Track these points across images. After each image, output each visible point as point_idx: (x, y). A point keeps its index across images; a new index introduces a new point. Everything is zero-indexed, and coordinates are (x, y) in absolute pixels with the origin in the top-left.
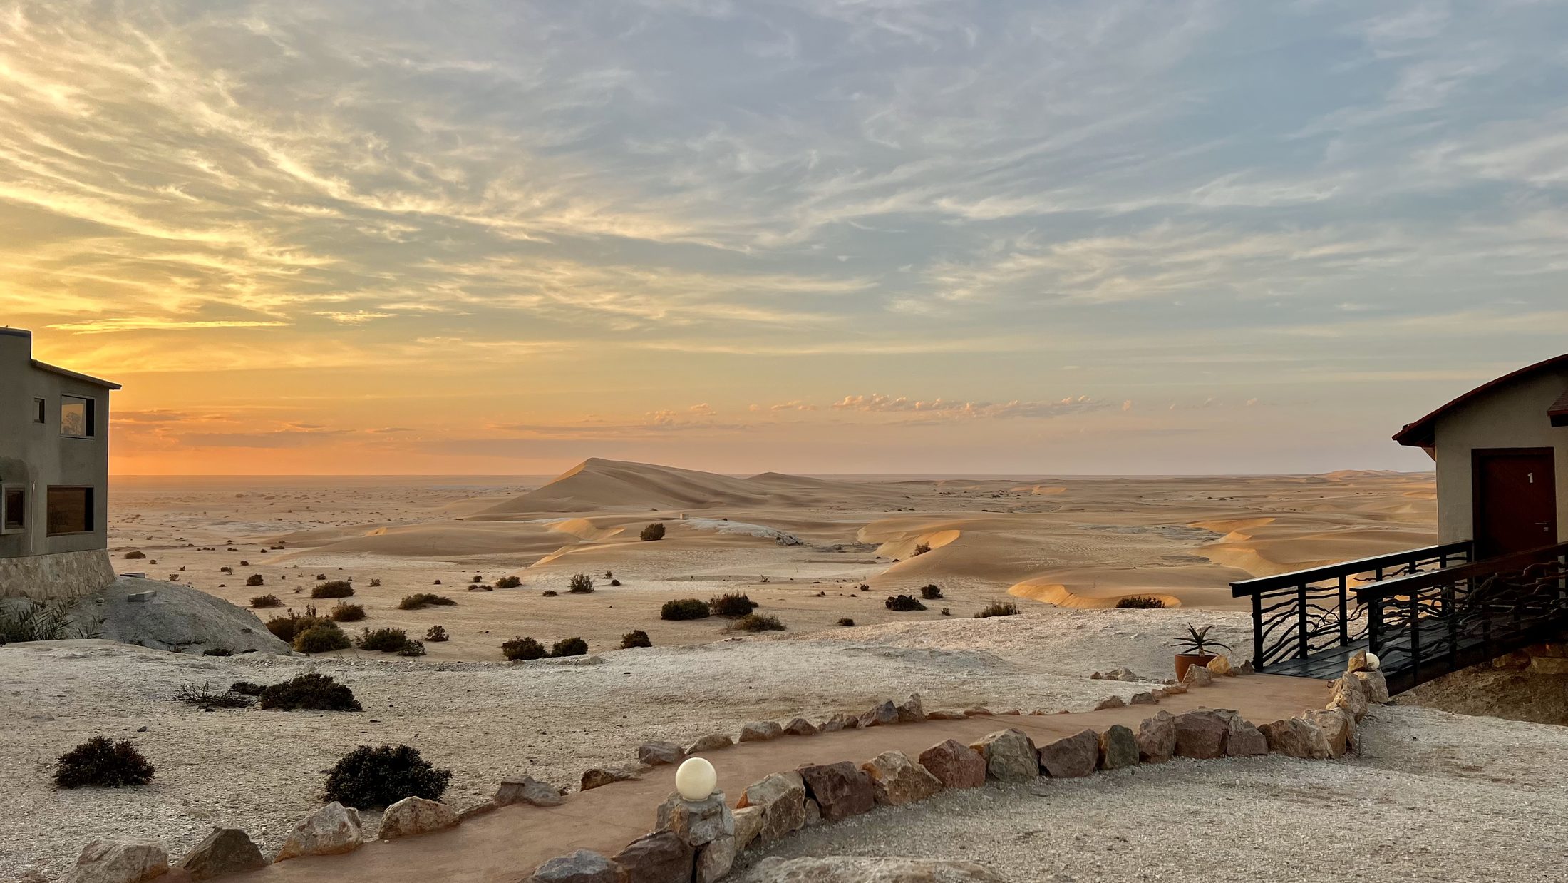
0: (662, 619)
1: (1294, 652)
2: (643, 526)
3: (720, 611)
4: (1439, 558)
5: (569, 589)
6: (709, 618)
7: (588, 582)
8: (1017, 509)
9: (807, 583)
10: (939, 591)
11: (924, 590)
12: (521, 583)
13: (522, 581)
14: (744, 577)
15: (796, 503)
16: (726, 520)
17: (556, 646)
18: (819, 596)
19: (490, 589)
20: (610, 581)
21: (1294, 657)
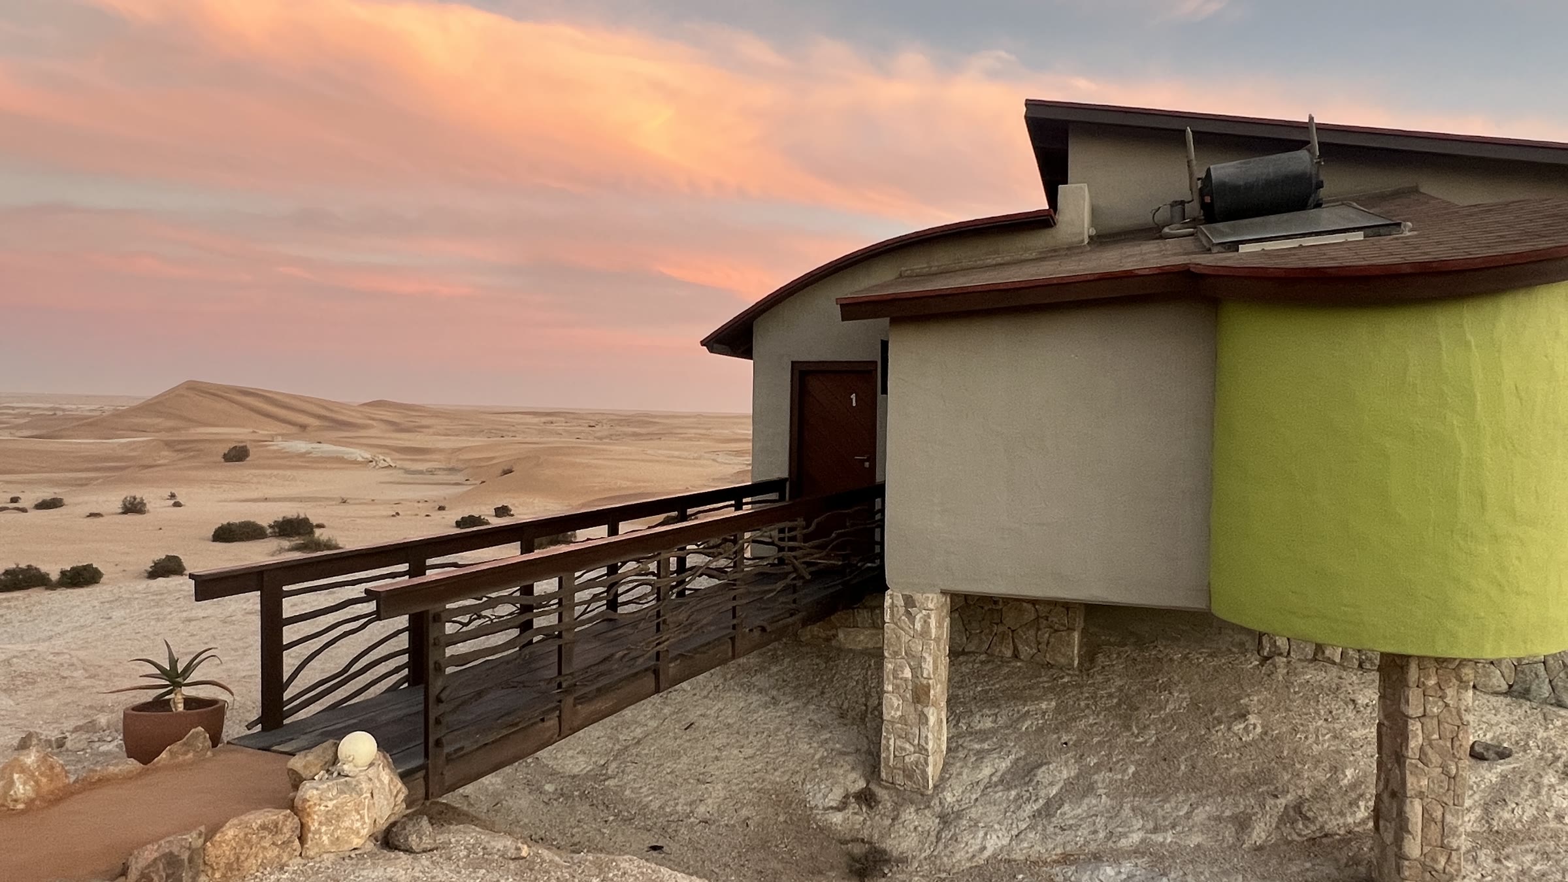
0: (214, 541)
1: (395, 678)
2: (225, 448)
3: (279, 532)
4: (733, 502)
5: (120, 511)
6: (266, 540)
7: (142, 504)
8: (606, 437)
9: (389, 504)
10: (510, 511)
11: (497, 510)
12: (66, 503)
13: (66, 501)
14: (324, 498)
15: (398, 428)
16: (320, 443)
17: (63, 573)
18: (393, 516)
19: (24, 510)
20: (173, 502)
21: (393, 688)
